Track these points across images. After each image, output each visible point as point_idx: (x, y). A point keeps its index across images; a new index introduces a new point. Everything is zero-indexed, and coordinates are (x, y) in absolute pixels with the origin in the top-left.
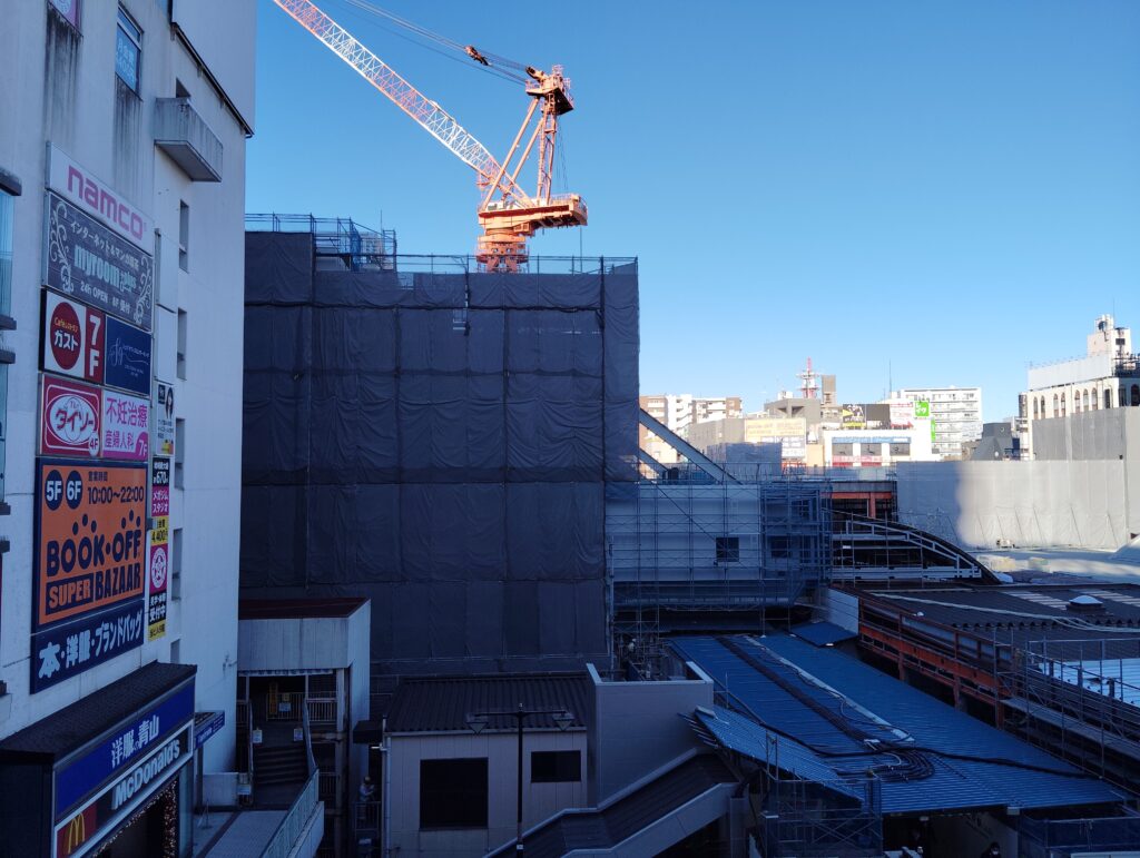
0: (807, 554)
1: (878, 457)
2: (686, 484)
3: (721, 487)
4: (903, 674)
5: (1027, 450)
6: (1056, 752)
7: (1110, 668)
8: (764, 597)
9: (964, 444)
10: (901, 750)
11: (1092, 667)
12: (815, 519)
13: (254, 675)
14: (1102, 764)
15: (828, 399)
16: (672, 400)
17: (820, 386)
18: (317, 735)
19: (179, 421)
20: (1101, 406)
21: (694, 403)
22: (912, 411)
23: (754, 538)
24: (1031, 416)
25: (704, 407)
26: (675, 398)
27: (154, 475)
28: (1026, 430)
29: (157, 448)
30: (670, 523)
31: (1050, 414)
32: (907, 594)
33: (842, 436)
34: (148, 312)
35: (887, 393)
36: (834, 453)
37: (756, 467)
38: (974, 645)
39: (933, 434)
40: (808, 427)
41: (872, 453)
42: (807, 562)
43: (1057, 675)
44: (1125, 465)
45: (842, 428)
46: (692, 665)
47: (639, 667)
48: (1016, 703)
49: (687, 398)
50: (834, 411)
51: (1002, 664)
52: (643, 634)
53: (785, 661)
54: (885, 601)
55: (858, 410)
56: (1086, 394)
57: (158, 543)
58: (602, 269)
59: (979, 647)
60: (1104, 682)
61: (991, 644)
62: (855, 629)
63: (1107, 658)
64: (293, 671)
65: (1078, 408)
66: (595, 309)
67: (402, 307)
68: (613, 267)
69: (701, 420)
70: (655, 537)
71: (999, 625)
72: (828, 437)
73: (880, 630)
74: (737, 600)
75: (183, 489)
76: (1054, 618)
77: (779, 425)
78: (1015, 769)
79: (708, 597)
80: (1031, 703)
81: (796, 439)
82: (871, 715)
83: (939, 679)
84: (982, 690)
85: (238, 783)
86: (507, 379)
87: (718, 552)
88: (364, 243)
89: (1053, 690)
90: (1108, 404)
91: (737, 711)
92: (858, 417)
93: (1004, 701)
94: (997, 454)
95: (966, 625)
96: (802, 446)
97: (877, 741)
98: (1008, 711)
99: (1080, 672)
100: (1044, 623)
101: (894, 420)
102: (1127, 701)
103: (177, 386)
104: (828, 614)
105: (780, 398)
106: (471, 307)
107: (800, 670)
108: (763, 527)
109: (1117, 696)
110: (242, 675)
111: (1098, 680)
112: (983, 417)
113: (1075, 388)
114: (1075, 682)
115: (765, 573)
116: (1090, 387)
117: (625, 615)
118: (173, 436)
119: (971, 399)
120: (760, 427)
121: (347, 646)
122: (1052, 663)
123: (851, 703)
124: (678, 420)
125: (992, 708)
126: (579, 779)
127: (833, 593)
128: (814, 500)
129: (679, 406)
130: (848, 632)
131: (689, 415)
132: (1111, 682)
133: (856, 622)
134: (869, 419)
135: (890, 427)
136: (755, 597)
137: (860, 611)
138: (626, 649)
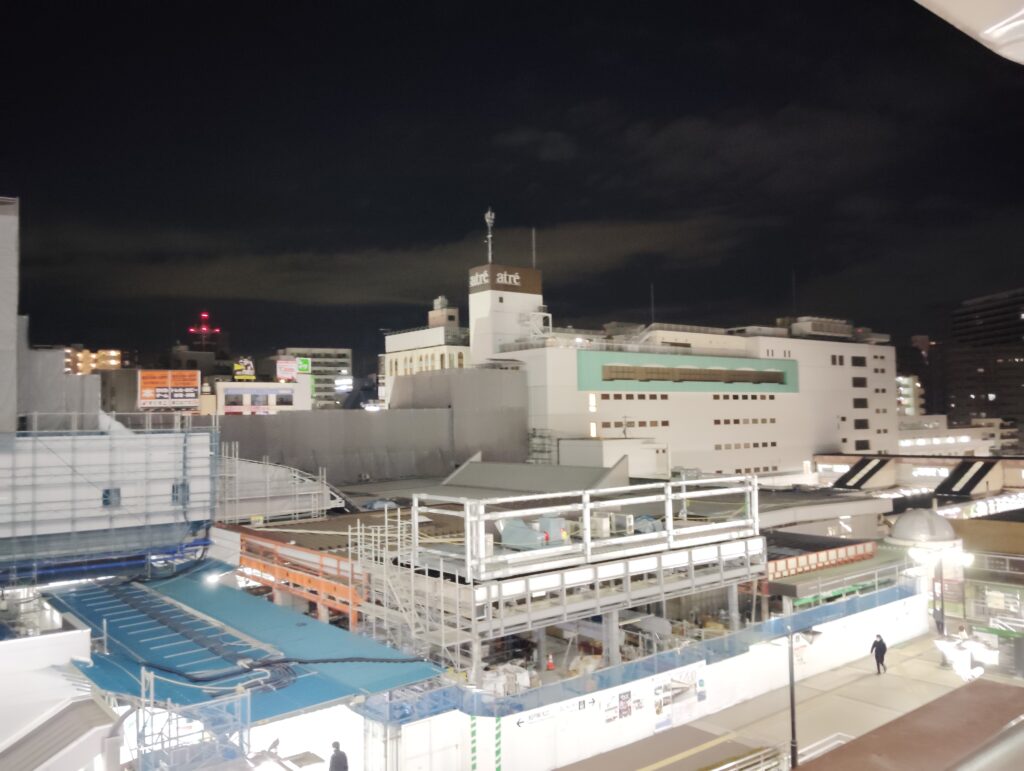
2: (68, 434)
3: (107, 437)
4: (277, 597)
8: (151, 542)
10: (270, 664)
22: (295, 366)
24: (387, 373)
30: (50, 474)
31: (401, 372)
32: (284, 527)
38: (335, 564)
40: (202, 380)
44: (452, 414)
45: (234, 381)
46: (69, 615)
48: (366, 609)
54: (265, 534)
55: (248, 365)
59: (338, 564)
62: (237, 563)
65: (421, 368)
72: (221, 388)
73: (259, 561)
74: (122, 546)
77: (174, 376)
81: (190, 390)
82: (245, 638)
83: (307, 597)
84: (341, 602)
87: (104, 501)
90: (442, 365)
92: (249, 371)
93: (358, 609)
96: (196, 397)
97: (250, 661)
98: (360, 616)
101: (279, 373)
107: (182, 606)
113: (420, 352)
116: (429, 352)
120: (154, 378)
127: (217, 532)
133: (238, 555)
136: (141, 542)
137: (242, 545)
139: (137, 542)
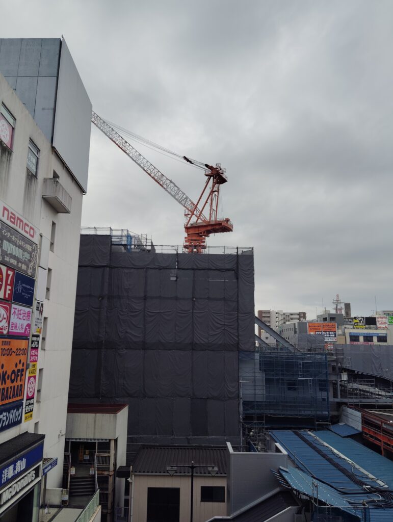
1: (372, 343)
4: (383, 452)
8: (316, 411)
10: (381, 492)
13: (73, 440)
15: (347, 314)
17: (343, 308)
18: (100, 472)
19: (45, 319)
21: (284, 314)
22: (387, 321)
25: (289, 316)
27: (32, 343)
29: (34, 331)
32: (385, 411)
33: (353, 332)
34: (34, 270)
35: (375, 312)
36: (351, 341)
40: (338, 327)
45: (354, 328)
46: (278, 445)
47: (255, 445)
50: (350, 320)
52: (257, 428)
53: (326, 444)
54: (374, 415)
55: (361, 320)
57: (32, 375)
58: (237, 252)
62: (360, 429)
64: (91, 439)
66: (234, 270)
67: (148, 268)
68: (243, 251)
69: (287, 323)
72: (348, 331)
73: (373, 430)
74: (302, 413)
75: (45, 350)
77: (324, 326)
79: (289, 410)
82: (366, 473)
85: (62, 494)
86: (193, 301)
88: (133, 240)
92: (361, 324)
97: (369, 487)
101: (378, 324)
103: (45, 302)
104: (348, 421)
105: (323, 314)
106: (178, 268)
107: (333, 449)
110: (67, 440)
117: (248, 418)
118: (42, 325)
120: (315, 327)
121: (115, 428)
123: (357, 466)
124: (276, 322)
126: (224, 501)
129: (277, 315)
130: (357, 430)
131: (282, 320)
133: (361, 424)
134: (366, 324)
135: (377, 328)
136: (311, 411)
137: (362, 420)
138: (249, 435)
139: (309, 411)
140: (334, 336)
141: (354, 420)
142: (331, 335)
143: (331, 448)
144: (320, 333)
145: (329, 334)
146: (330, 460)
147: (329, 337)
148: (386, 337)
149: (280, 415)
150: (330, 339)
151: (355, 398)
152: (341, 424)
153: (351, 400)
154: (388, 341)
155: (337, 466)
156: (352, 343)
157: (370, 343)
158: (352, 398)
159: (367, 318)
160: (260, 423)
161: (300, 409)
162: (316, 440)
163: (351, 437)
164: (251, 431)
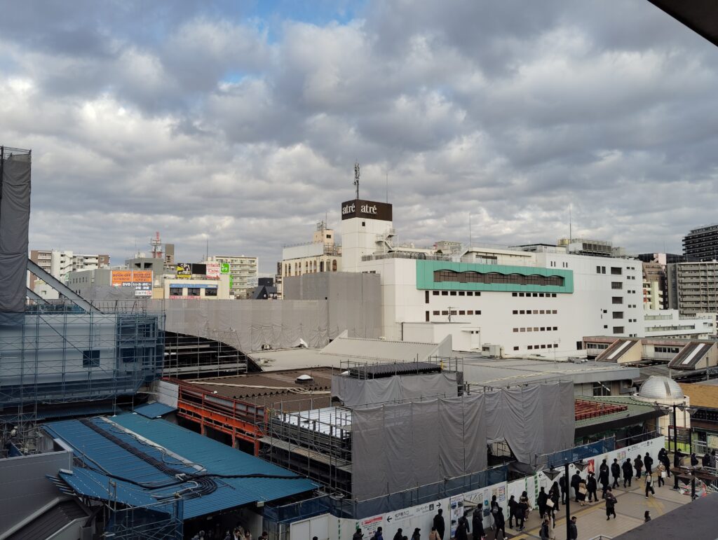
0: (147, 359)
1: (198, 297)
2: (62, 313)
3: (89, 316)
4: (203, 430)
5: (280, 294)
6: (286, 466)
7: (314, 415)
8: (117, 389)
9: (248, 290)
10: (198, 478)
11: (304, 414)
12: (154, 336)
14: (308, 469)
15: (169, 259)
16: (57, 255)
17: (164, 251)
20: (318, 270)
21: (74, 257)
22: (219, 269)
23: (111, 351)
24: (283, 275)
25: (82, 260)
26: (59, 254)
28: (280, 282)
30: (49, 343)
31: (293, 274)
32: (208, 381)
33: (175, 283)
35: (205, 258)
36: (171, 294)
37: (114, 303)
38: (244, 408)
39: (232, 284)
40: (154, 277)
41: (195, 294)
42: (147, 364)
43: (287, 421)
44: (328, 303)
45: (177, 278)
46: (58, 441)
47: (19, 446)
48: (266, 440)
49: (70, 254)
50: (172, 267)
51: (259, 418)
52: (24, 423)
54: (195, 386)
56: (311, 263)
58: (2, 155)
59: (247, 410)
60: (311, 422)
61: (252, 407)
62: (175, 406)
63: (313, 409)
65: (307, 271)
68: (11, 155)
69: (79, 270)
70: (36, 353)
71: (260, 395)
72: (168, 283)
73: (191, 405)
74: (97, 394)
76: (288, 388)
77: (135, 275)
78: (263, 478)
79: (76, 392)
80: (274, 439)
81: (146, 284)
82: (181, 458)
83: (224, 431)
84: (248, 434)
87: (84, 361)
89: (285, 429)
90: (322, 269)
91: (91, 469)
92: (186, 272)
93: (260, 440)
94: (265, 296)
95: (241, 397)
96: (150, 289)
97: (184, 474)
98: (262, 445)
99: (299, 419)
100: (283, 392)
101: (208, 273)
102: (322, 431)
104: (159, 398)
105: (136, 257)
107: (137, 435)
108: (118, 343)
109: (317, 430)
111: (307, 422)
112: (259, 275)
113: (306, 260)
114: (296, 424)
115: (118, 374)
116: (313, 260)
119: (253, 264)
120: (121, 276)
122: (285, 415)
123: (169, 452)
124: (61, 269)
125: (252, 444)
127: (162, 383)
128: (154, 324)
129: (62, 259)
130: (173, 408)
131: (70, 265)
132: (314, 422)
133: (177, 400)
134: (193, 273)
135: (206, 278)
136: (110, 390)
137: (179, 394)
138: (8, 434)
139: (107, 390)
140: (148, 288)
141: (168, 394)
142: (144, 288)
143: (136, 434)
144: (129, 284)
145: (142, 286)
146: (132, 450)
147: (142, 289)
148: (216, 289)
149: (62, 400)
150: (143, 293)
151: (171, 367)
152: (150, 403)
153: (166, 370)
154: (218, 294)
155: (141, 456)
156: (173, 297)
157: (195, 297)
158: (168, 367)
159: (194, 265)
160: (29, 416)
161: (93, 389)
162: (114, 427)
163: (164, 416)
164: (13, 429)
